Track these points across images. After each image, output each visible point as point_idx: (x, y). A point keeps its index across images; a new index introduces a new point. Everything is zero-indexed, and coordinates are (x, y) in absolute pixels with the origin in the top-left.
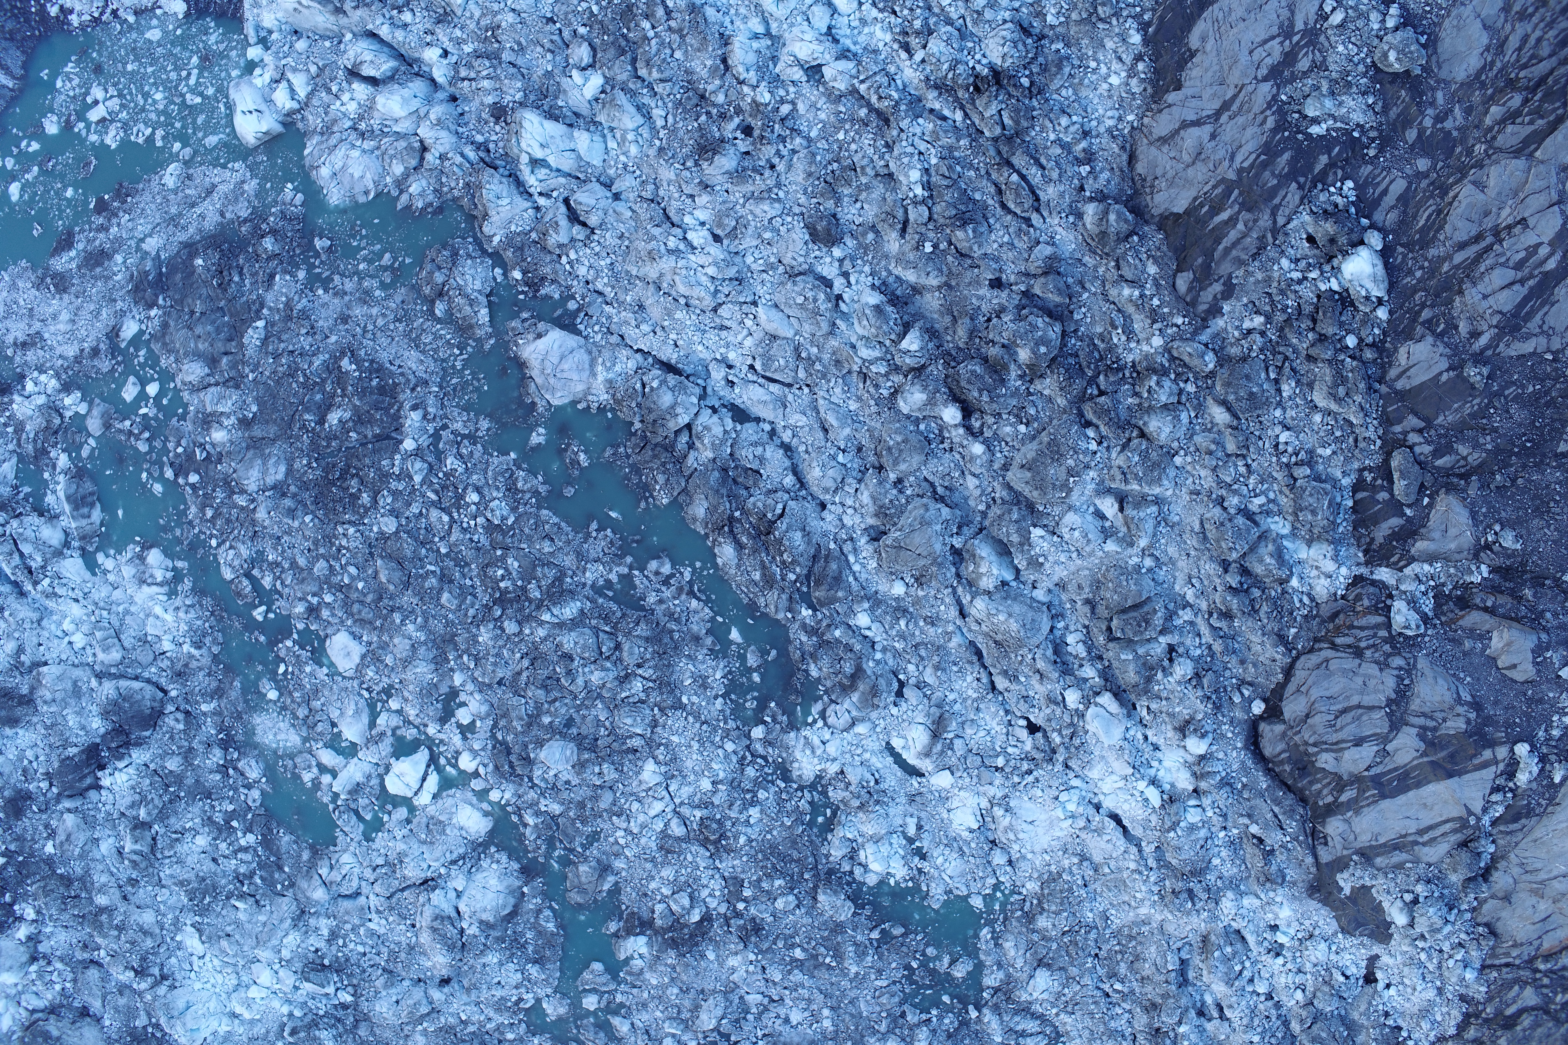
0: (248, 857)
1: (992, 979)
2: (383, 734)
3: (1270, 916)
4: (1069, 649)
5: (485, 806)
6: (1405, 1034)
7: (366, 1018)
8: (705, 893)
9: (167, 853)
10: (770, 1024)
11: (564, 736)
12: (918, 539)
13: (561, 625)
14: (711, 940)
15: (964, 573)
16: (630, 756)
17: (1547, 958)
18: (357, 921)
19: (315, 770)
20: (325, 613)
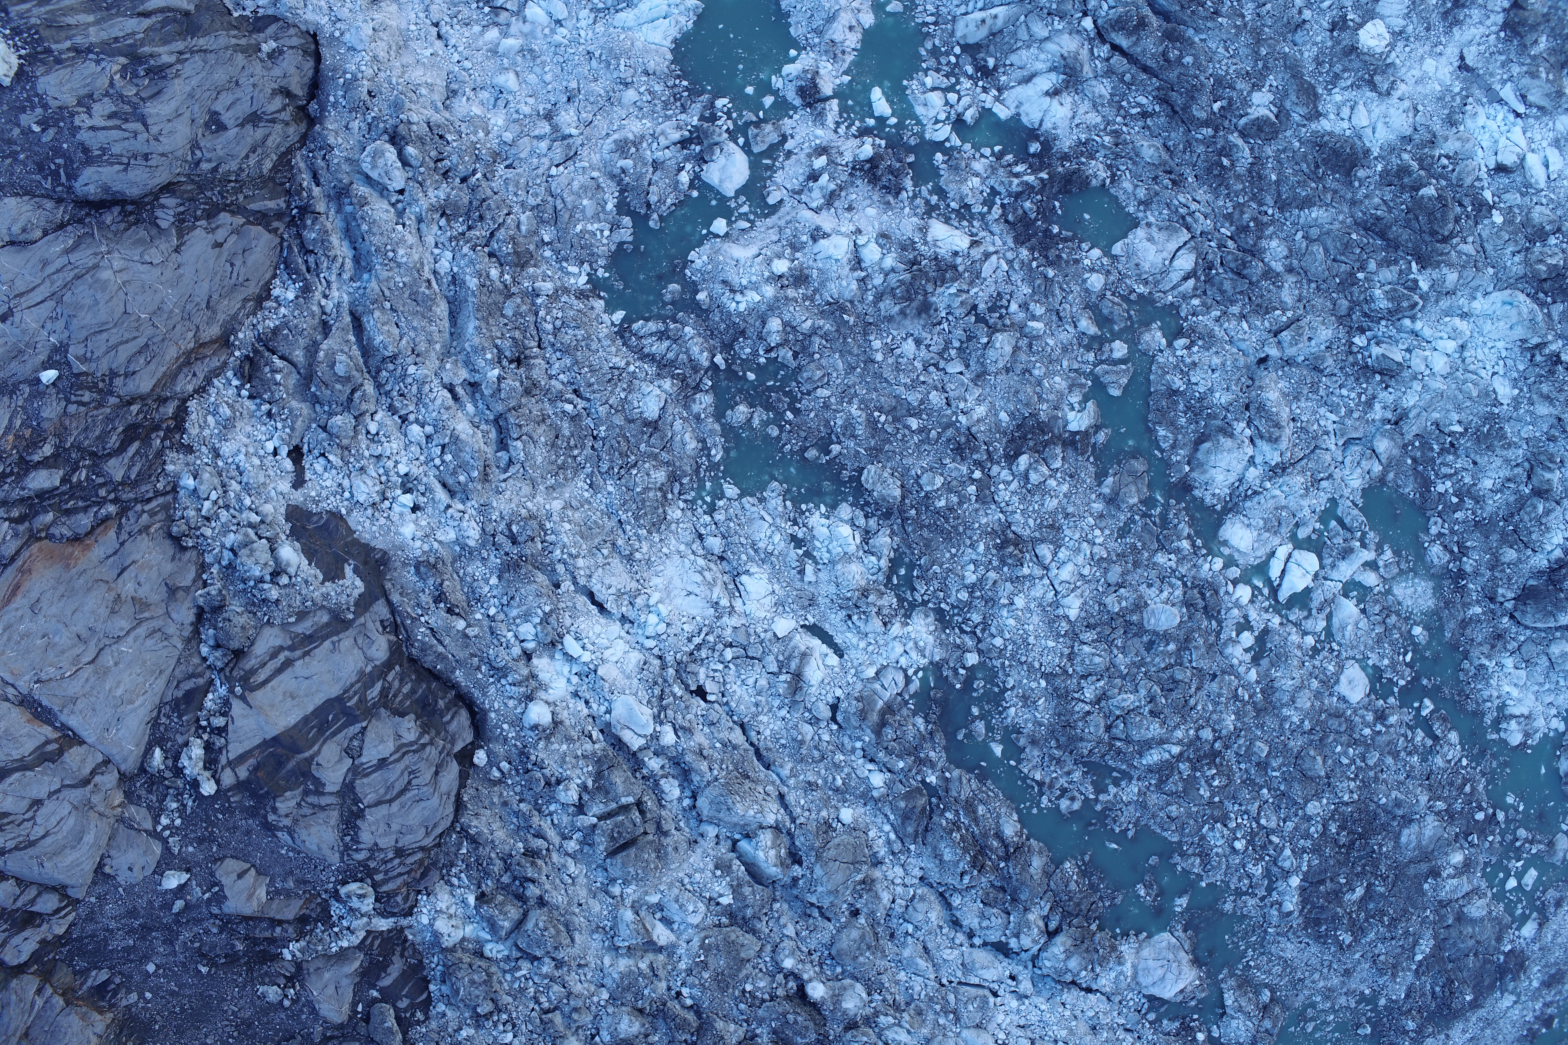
0: (1445, 470)
1: (704, 401)
2: (1320, 610)
3: (424, 523)
4: (676, 783)
5: (1226, 551)
6: (244, 393)
7: (1340, 320)
8: (1014, 486)
9: (1519, 470)
10: (935, 338)
11: (1155, 633)
12: (839, 877)
13: (1161, 742)
14: (1005, 433)
15: (786, 840)
16: (1092, 621)
17: (107, 518)
18: (1349, 422)
19: (1381, 563)
20: (1370, 717)
